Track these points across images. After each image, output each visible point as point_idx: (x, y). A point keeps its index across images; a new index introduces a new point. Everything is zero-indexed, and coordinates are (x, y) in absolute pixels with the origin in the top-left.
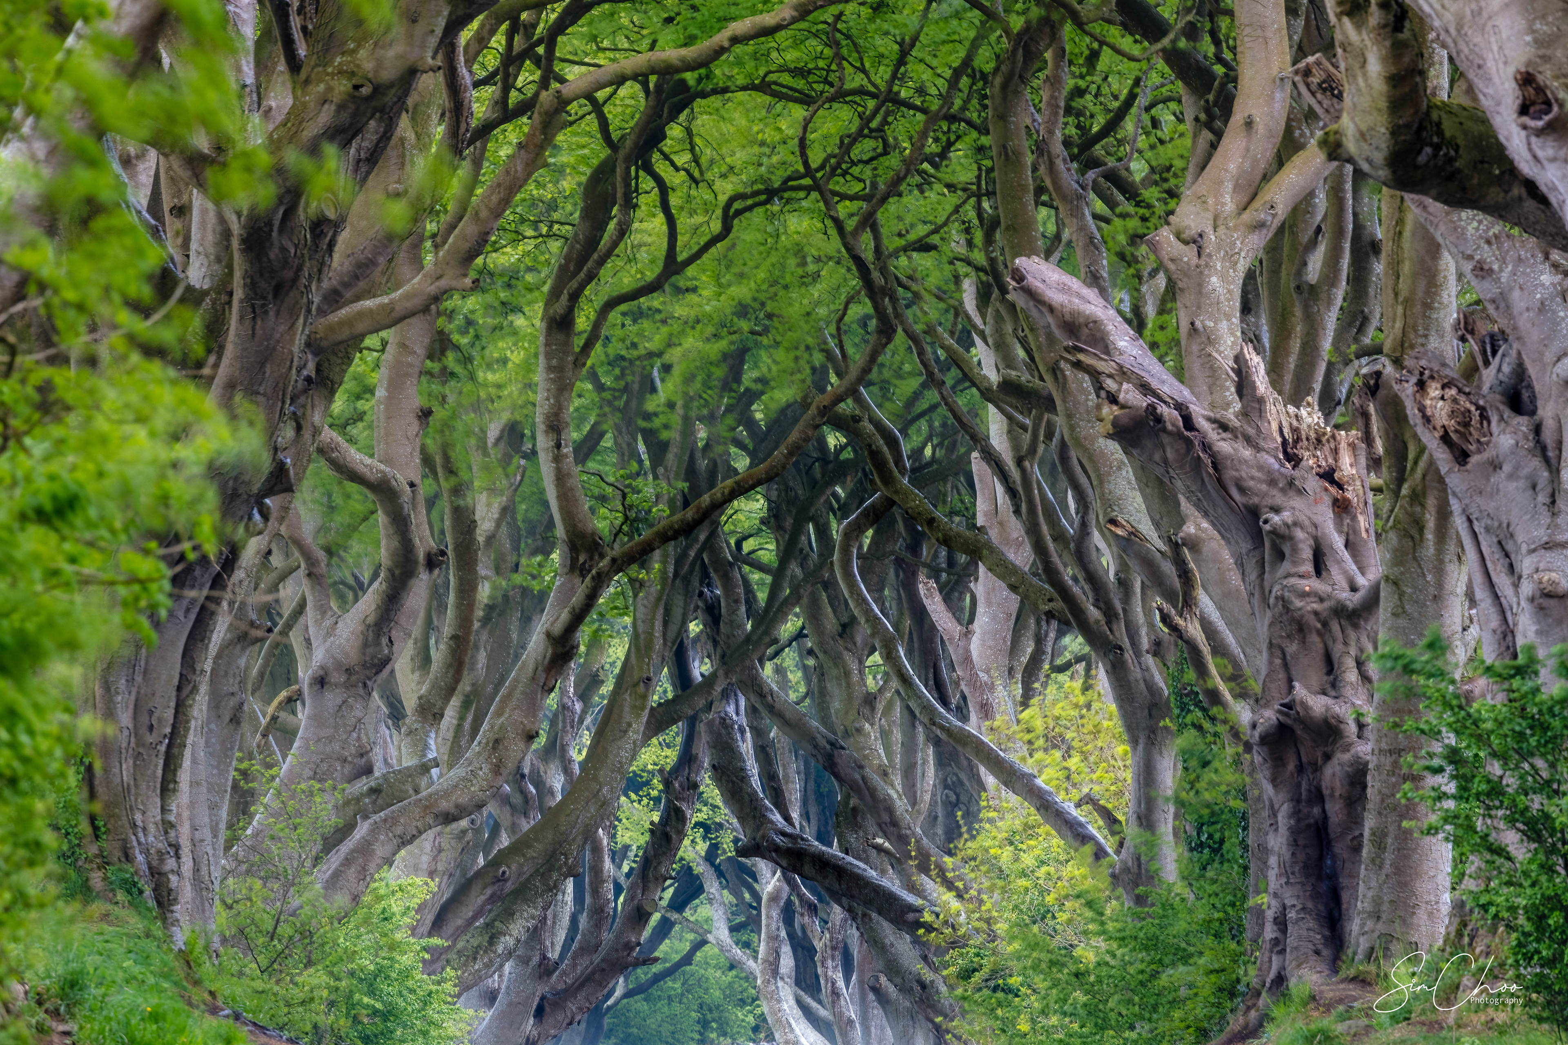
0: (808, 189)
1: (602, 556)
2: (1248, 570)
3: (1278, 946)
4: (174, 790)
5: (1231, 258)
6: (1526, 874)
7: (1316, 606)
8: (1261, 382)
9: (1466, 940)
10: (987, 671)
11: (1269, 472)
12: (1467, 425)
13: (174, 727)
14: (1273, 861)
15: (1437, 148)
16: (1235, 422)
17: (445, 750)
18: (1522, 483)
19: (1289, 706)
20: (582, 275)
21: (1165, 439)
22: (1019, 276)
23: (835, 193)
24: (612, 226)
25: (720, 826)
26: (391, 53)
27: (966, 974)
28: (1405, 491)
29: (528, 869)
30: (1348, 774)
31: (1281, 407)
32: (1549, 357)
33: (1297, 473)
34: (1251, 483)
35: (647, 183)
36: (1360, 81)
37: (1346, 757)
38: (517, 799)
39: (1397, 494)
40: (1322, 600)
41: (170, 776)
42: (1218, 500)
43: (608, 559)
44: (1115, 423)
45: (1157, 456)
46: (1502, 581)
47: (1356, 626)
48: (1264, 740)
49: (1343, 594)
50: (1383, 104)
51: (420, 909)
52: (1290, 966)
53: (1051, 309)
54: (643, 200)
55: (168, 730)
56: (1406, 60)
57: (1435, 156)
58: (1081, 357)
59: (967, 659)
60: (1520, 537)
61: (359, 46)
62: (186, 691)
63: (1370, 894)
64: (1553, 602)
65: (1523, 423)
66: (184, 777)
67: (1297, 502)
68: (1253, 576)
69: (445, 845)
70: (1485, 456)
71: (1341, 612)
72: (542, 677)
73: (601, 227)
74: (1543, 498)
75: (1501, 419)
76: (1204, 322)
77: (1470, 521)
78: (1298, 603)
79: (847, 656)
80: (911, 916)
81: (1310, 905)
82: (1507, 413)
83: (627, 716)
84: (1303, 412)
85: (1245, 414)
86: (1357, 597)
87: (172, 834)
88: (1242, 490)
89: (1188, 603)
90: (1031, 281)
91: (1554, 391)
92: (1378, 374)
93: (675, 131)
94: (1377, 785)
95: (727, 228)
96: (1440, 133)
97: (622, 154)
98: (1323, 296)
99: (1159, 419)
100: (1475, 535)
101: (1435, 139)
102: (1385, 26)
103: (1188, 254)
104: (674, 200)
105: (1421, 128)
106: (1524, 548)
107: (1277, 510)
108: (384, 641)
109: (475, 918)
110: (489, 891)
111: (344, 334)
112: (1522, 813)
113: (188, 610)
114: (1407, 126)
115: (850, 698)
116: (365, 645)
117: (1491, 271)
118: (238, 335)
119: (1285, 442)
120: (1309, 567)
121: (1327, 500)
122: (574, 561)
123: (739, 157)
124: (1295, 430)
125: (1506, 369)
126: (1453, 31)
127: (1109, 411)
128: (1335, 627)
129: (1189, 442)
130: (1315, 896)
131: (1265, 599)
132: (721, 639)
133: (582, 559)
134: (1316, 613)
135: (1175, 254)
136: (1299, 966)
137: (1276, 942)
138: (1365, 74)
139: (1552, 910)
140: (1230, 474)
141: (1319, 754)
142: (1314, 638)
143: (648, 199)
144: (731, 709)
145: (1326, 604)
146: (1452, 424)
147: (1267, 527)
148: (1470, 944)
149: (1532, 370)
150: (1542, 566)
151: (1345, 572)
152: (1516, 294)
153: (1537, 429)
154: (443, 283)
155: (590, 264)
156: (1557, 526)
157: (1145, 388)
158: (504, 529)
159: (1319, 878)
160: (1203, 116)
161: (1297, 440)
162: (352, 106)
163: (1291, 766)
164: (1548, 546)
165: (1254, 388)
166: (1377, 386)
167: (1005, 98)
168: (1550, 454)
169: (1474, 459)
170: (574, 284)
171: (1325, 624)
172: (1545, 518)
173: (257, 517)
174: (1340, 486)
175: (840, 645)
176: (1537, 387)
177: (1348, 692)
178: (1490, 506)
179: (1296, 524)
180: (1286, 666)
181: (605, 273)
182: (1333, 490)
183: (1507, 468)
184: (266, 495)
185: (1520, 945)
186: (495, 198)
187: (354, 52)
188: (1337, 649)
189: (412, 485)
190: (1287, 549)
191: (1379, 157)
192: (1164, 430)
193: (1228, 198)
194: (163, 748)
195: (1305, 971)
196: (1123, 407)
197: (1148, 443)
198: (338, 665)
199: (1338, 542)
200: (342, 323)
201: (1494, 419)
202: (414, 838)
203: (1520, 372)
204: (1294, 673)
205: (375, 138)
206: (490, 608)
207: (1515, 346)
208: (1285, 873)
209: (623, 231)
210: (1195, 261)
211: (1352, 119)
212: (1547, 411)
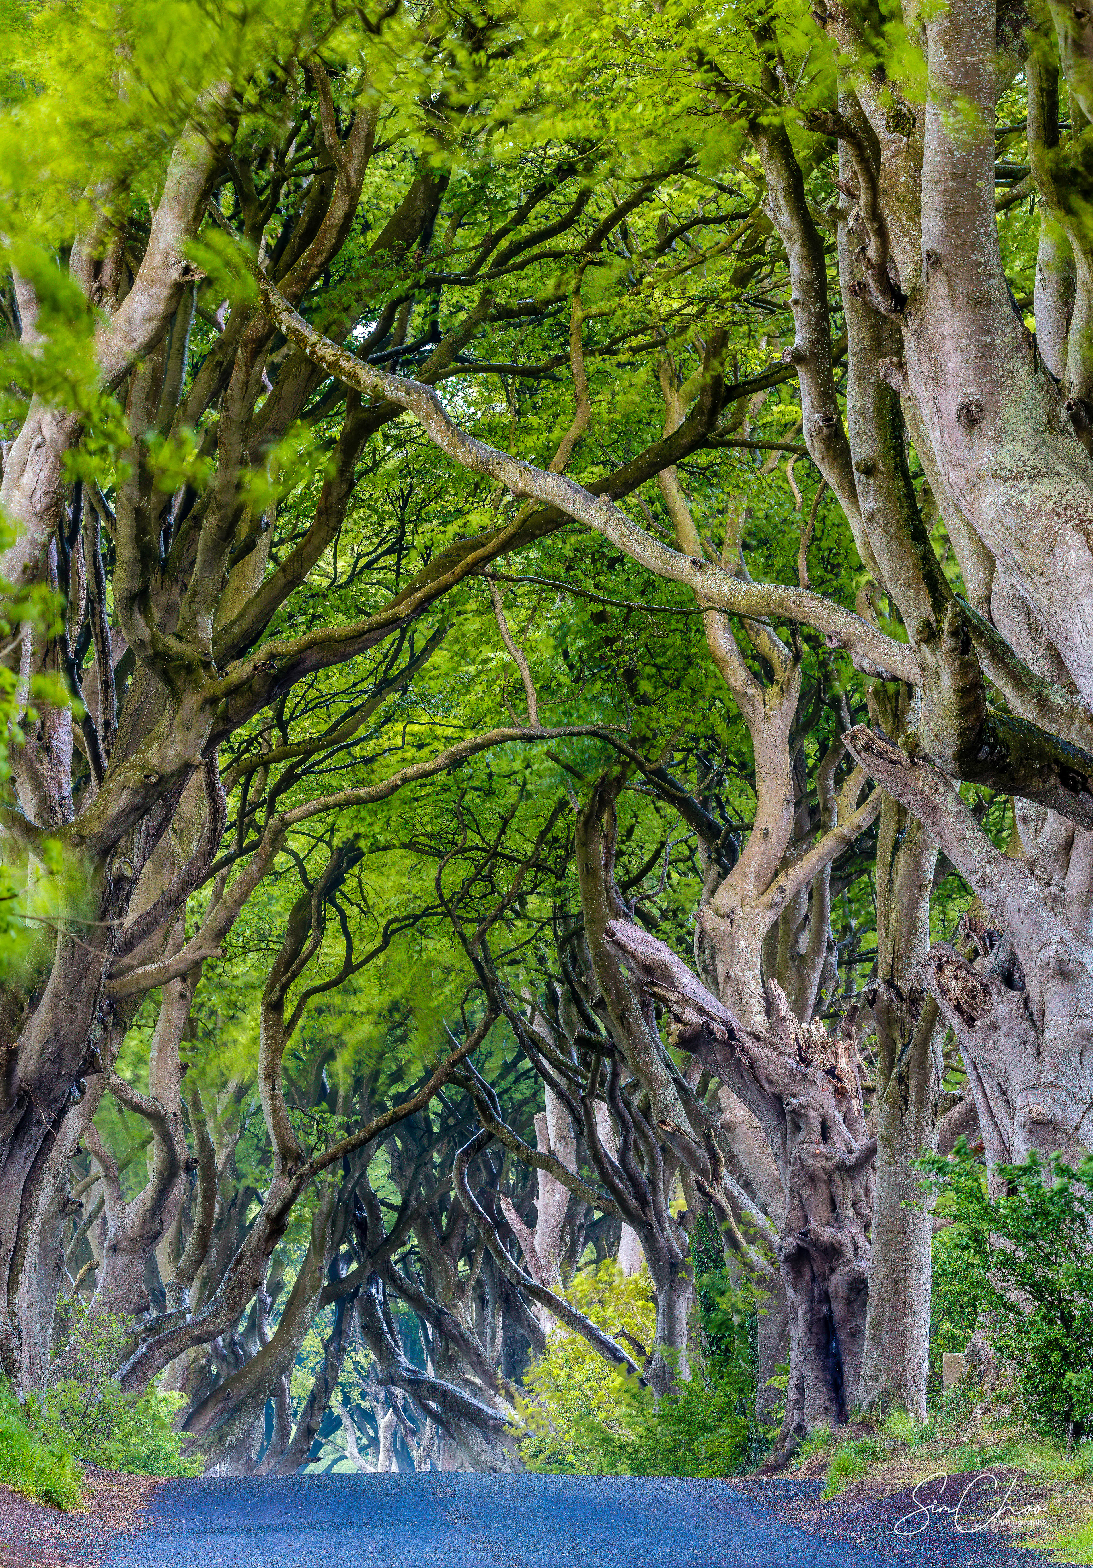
0: (444, 915)
1: (303, 1164)
2: (774, 1137)
3: (799, 1404)
4: (17, 1289)
5: (755, 926)
6: (1032, 1324)
7: (824, 1164)
8: (784, 1006)
9: (976, 1379)
10: (545, 1258)
11: (791, 1069)
12: (974, 997)
13: (16, 1243)
14: (794, 1344)
15: (993, 747)
16: (765, 1035)
17: (194, 1304)
18: (1016, 1040)
19: (805, 1234)
20: (289, 973)
21: (716, 1046)
22: (611, 934)
23: (460, 918)
24: (308, 943)
25: (350, 1385)
26: (171, 752)
27: (536, 1454)
28: (894, 1074)
29: (245, 1392)
30: (847, 1282)
31: (796, 1024)
32: (1035, 946)
33: (808, 1070)
34: (777, 1077)
35: (332, 912)
36: (935, 693)
37: (847, 1270)
38: (231, 1358)
39: (888, 1077)
40: (827, 1159)
41: (14, 1279)
42: (754, 1090)
43: (307, 1166)
44: (680, 1036)
45: (710, 1059)
46: (1001, 1114)
47: (852, 1178)
48: (788, 1259)
49: (844, 1156)
50: (953, 711)
51: (177, 1413)
52: (807, 1419)
53: (634, 956)
54: (329, 925)
55: (12, 1246)
56: (971, 676)
57: (991, 753)
58: (656, 989)
59: (533, 1248)
60: (1014, 1081)
61: (148, 748)
62: (24, 1218)
63: (871, 1363)
64: (1039, 1127)
65: (1015, 996)
66: (24, 1280)
67: (810, 1090)
68: (778, 1143)
69: (191, 1377)
70: (988, 1020)
71: (840, 1167)
72: (263, 1246)
73: (302, 942)
74: (1030, 1051)
75: (1000, 993)
76: (736, 972)
77: (976, 1068)
78: (811, 1162)
79: (447, 1258)
80: (491, 1423)
81: (821, 1375)
82: (1004, 988)
83: (308, 1292)
84: (813, 1028)
85: (771, 1029)
86: (854, 1156)
87: (16, 1320)
88: (770, 1082)
89: (716, 1177)
90: (621, 937)
91: (1039, 972)
92: (875, 991)
93: (350, 882)
94: (876, 1285)
95: (386, 943)
96: (995, 736)
97: (316, 891)
98: (810, 962)
99: (711, 1032)
100: (980, 1079)
101: (992, 740)
102: (955, 650)
103: (724, 924)
104: (352, 926)
105: (981, 731)
106: (1018, 1088)
107: (795, 1096)
108: (157, 1220)
109: (210, 1424)
110: (219, 1406)
111: (133, 988)
112: (1029, 1278)
113: (26, 1159)
114: (971, 729)
115: (448, 1285)
116: (144, 1223)
117: (991, 883)
118: (61, 959)
119: (800, 1048)
120: (818, 1136)
121: (831, 1089)
122: (284, 1167)
123: (394, 901)
124: (807, 1040)
125: (1002, 956)
126: (1044, 610)
127: (675, 1028)
128: (837, 1178)
129: (732, 1048)
130: (825, 1369)
131: (787, 1160)
132: (367, 1244)
133: (289, 1166)
134: (824, 1169)
135: (714, 925)
136: (813, 1418)
137: (797, 1401)
138: (938, 688)
139: (1053, 1351)
140: (761, 1071)
141: (827, 1269)
142: (822, 1186)
143: (333, 926)
144: (373, 1290)
145: (832, 1162)
146: (962, 997)
147: (789, 1108)
148: (979, 1382)
149: (1022, 957)
150: (1031, 1101)
151: (844, 1140)
152: (1010, 900)
153: (1026, 1000)
154: (202, 952)
155: (294, 966)
156: (1042, 1071)
157: (701, 1011)
158: (228, 1170)
159: (827, 1356)
160: (714, 855)
161: (808, 1047)
162: (144, 791)
163: (807, 1277)
164: (1035, 1086)
165: (778, 1010)
166: (874, 999)
167: (586, 832)
168: (1036, 1018)
169: (979, 1023)
170: (283, 980)
171: (830, 1177)
172: (1033, 1066)
173: (76, 1092)
174: (839, 1080)
175: (441, 1251)
176: (1025, 970)
177: (847, 1223)
178: (991, 1058)
179: (809, 1106)
180: (802, 1206)
181: (305, 971)
182: (835, 1082)
183: (1004, 1029)
184: (82, 1076)
185: (1028, 1377)
186: (238, 892)
187: (145, 751)
188: (839, 1194)
189: (175, 1115)
190: (802, 1123)
191: (949, 754)
192: (715, 1040)
193: (751, 886)
194: (9, 1259)
195: (818, 1422)
196: (686, 1024)
197: (703, 1049)
198: (126, 1238)
199: (839, 1118)
200: (131, 981)
201: (994, 993)
202: (177, 1354)
203: (1013, 959)
204: (808, 1211)
205: (159, 819)
206: (220, 1221)
207: (1009, 939)
208: (803, 1352)
209: (316, 944)
210: (728, 930)
211: (928, 724)
212: (1033, 987)
